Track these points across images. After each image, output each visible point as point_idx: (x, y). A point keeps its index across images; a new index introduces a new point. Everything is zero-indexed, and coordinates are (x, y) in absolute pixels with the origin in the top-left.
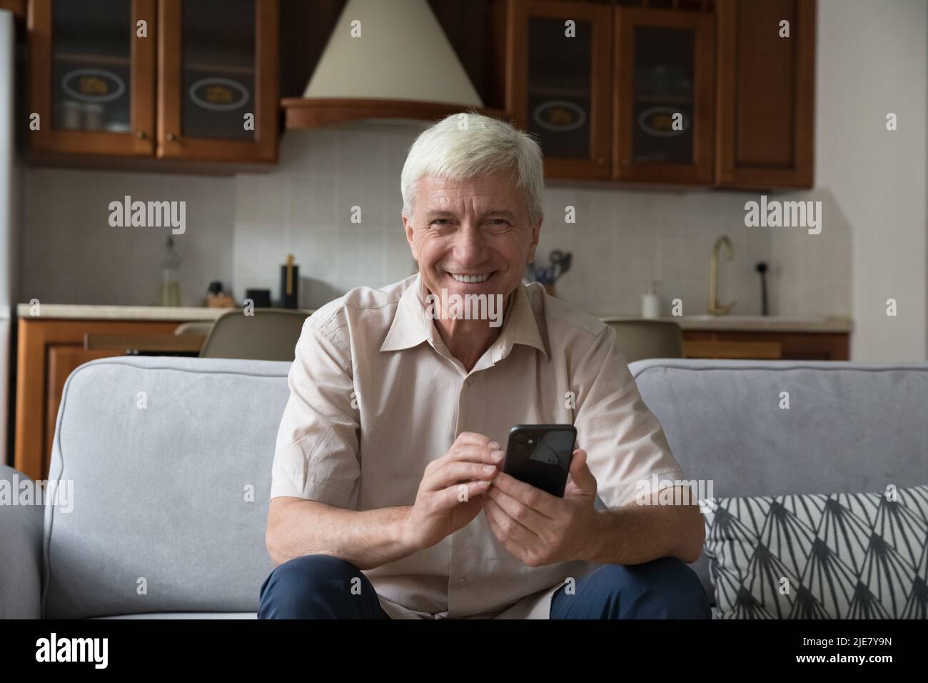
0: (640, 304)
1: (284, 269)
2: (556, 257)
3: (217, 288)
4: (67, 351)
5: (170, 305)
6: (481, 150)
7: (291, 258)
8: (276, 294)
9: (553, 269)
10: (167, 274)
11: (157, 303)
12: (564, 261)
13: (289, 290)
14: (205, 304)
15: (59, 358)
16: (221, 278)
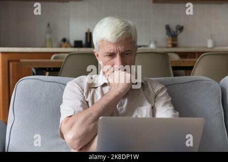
0: (206, 43)
1: (87, 34)
2: (178, 28)
3: (64, 40)
4: (15, 63)
5: (49, 47)
6: (120, 32)
7: (89, 30)
8: (84, 42)
9: (177, 32)
10: (48, 36)
11: (45, 47)
12: (181, 29)
13: (89, 41)
14: (61, 46)
15: (13, 65)
16: (66, 37)
